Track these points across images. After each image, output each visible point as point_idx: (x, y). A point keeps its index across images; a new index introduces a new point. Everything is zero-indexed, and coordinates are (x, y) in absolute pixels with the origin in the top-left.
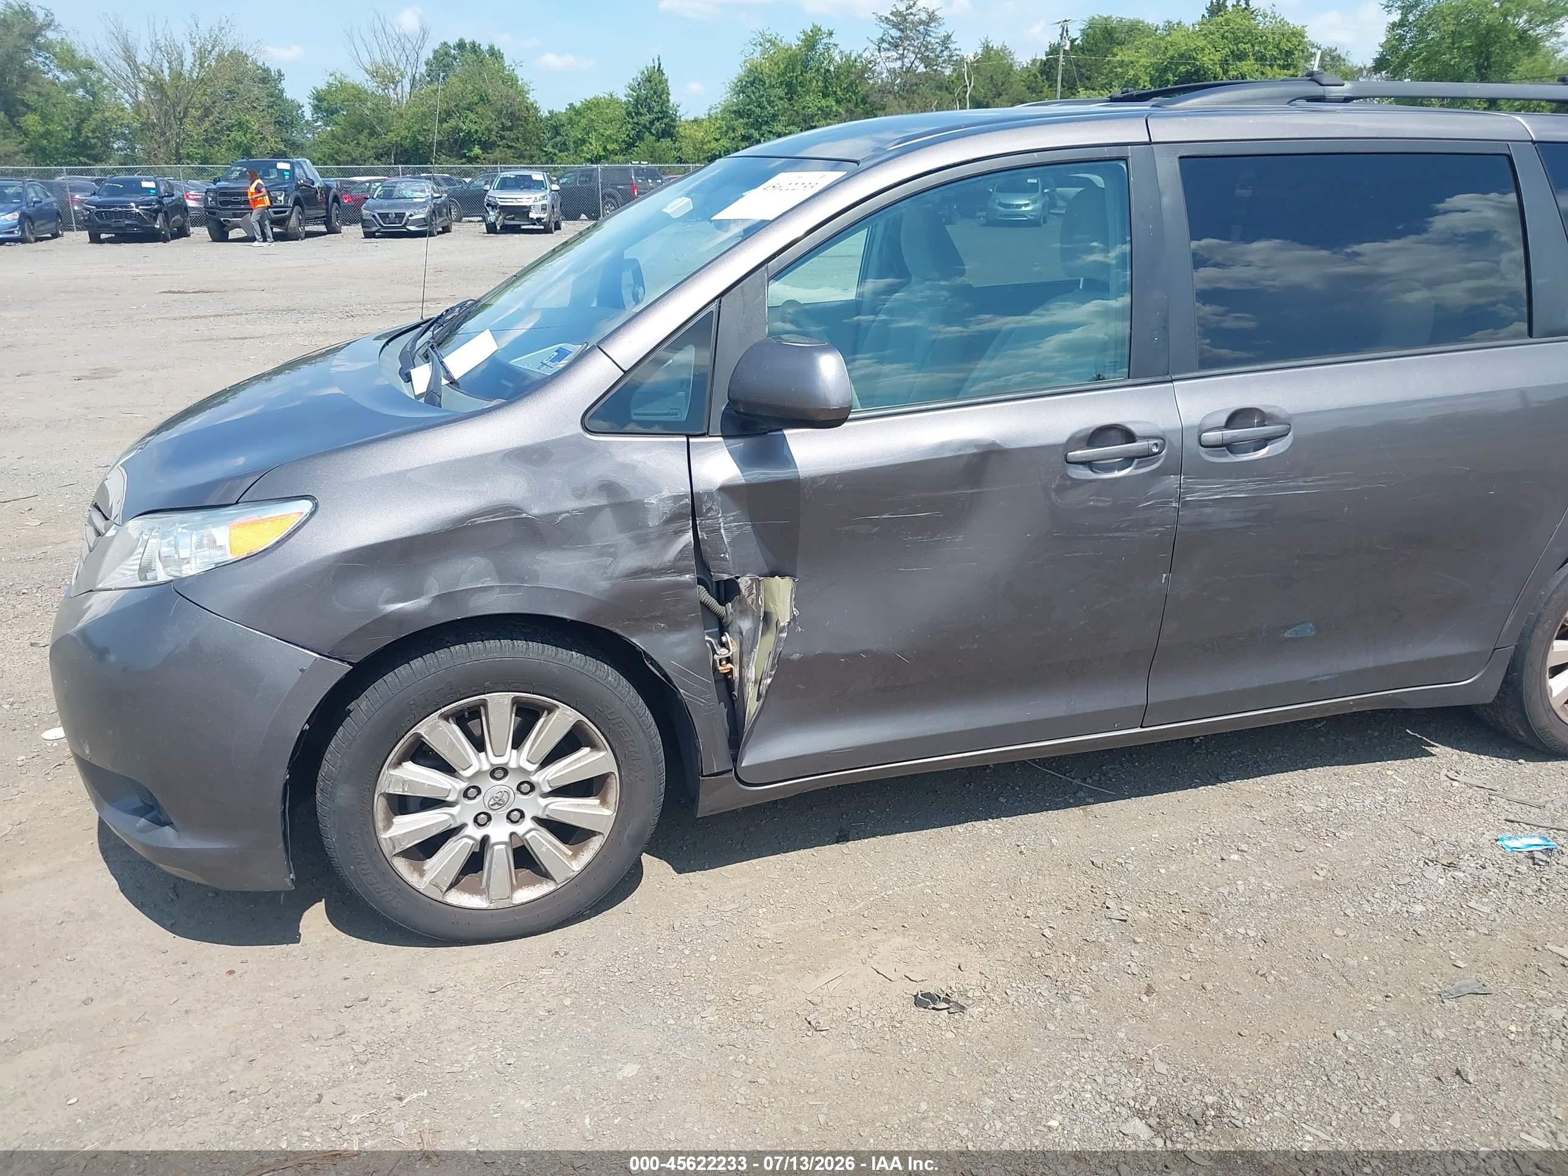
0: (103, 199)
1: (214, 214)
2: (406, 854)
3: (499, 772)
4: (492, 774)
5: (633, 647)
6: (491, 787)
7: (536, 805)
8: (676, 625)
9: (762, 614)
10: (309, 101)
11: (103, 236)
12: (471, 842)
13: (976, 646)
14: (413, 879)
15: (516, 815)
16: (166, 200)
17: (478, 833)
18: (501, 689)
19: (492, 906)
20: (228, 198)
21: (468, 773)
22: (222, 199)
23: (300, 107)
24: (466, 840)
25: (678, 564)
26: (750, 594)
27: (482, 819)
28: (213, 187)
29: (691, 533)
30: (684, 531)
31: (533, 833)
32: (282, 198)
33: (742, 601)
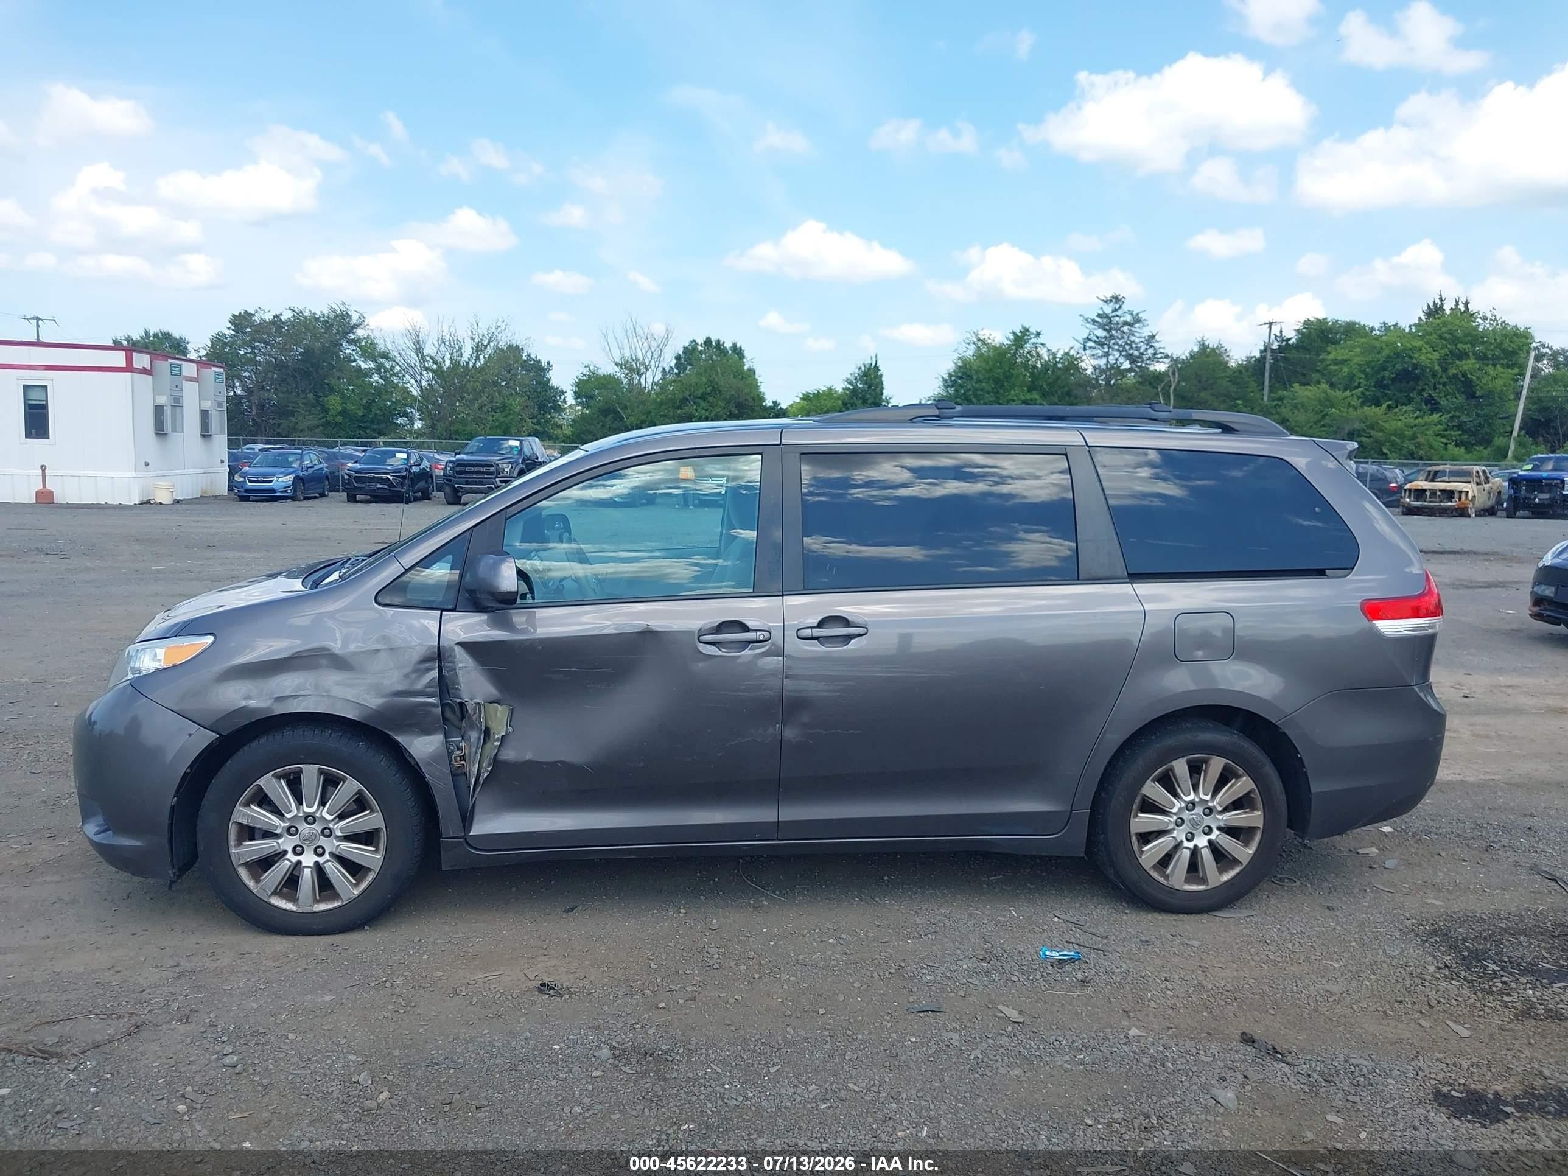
0: (363, 466)
1: (450, 481)
2: (247, 865)
3: (310, 819)
4: (306, 818)
5: (397, 743)
6: (304, 828)
7: (330, 845)
8: (427, 732)
9: (483, 728)
10: (571, 388)
11: (358, 497)
12: (289, 863)
13: (642, 764)
14: (251, 884)
15: (320, 850)
16: (415, 469)
17: (294, 859)
18: (311, 761)
19: (300, 910)
20: (462, 469)
21: (288, 816)
22: (458, 469)
23: (563, 393)
24: (286, 862)
25: (428, 690)
26: (475, 713)
27: (298, 850)
28: (453, 459)
29: (437, 670)
30: (433, 669)
31: (330, 863)
32: (508, 470)
33: (470, 717)
